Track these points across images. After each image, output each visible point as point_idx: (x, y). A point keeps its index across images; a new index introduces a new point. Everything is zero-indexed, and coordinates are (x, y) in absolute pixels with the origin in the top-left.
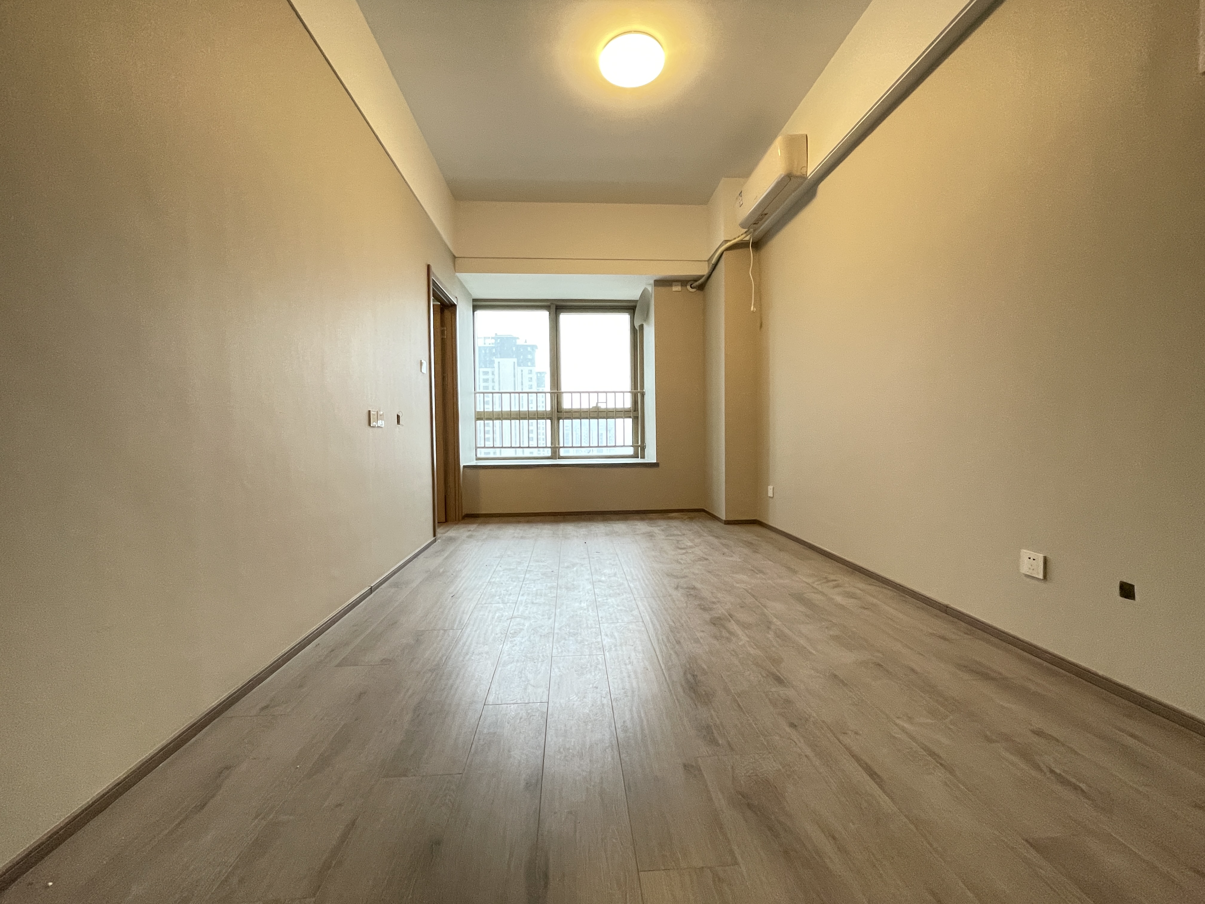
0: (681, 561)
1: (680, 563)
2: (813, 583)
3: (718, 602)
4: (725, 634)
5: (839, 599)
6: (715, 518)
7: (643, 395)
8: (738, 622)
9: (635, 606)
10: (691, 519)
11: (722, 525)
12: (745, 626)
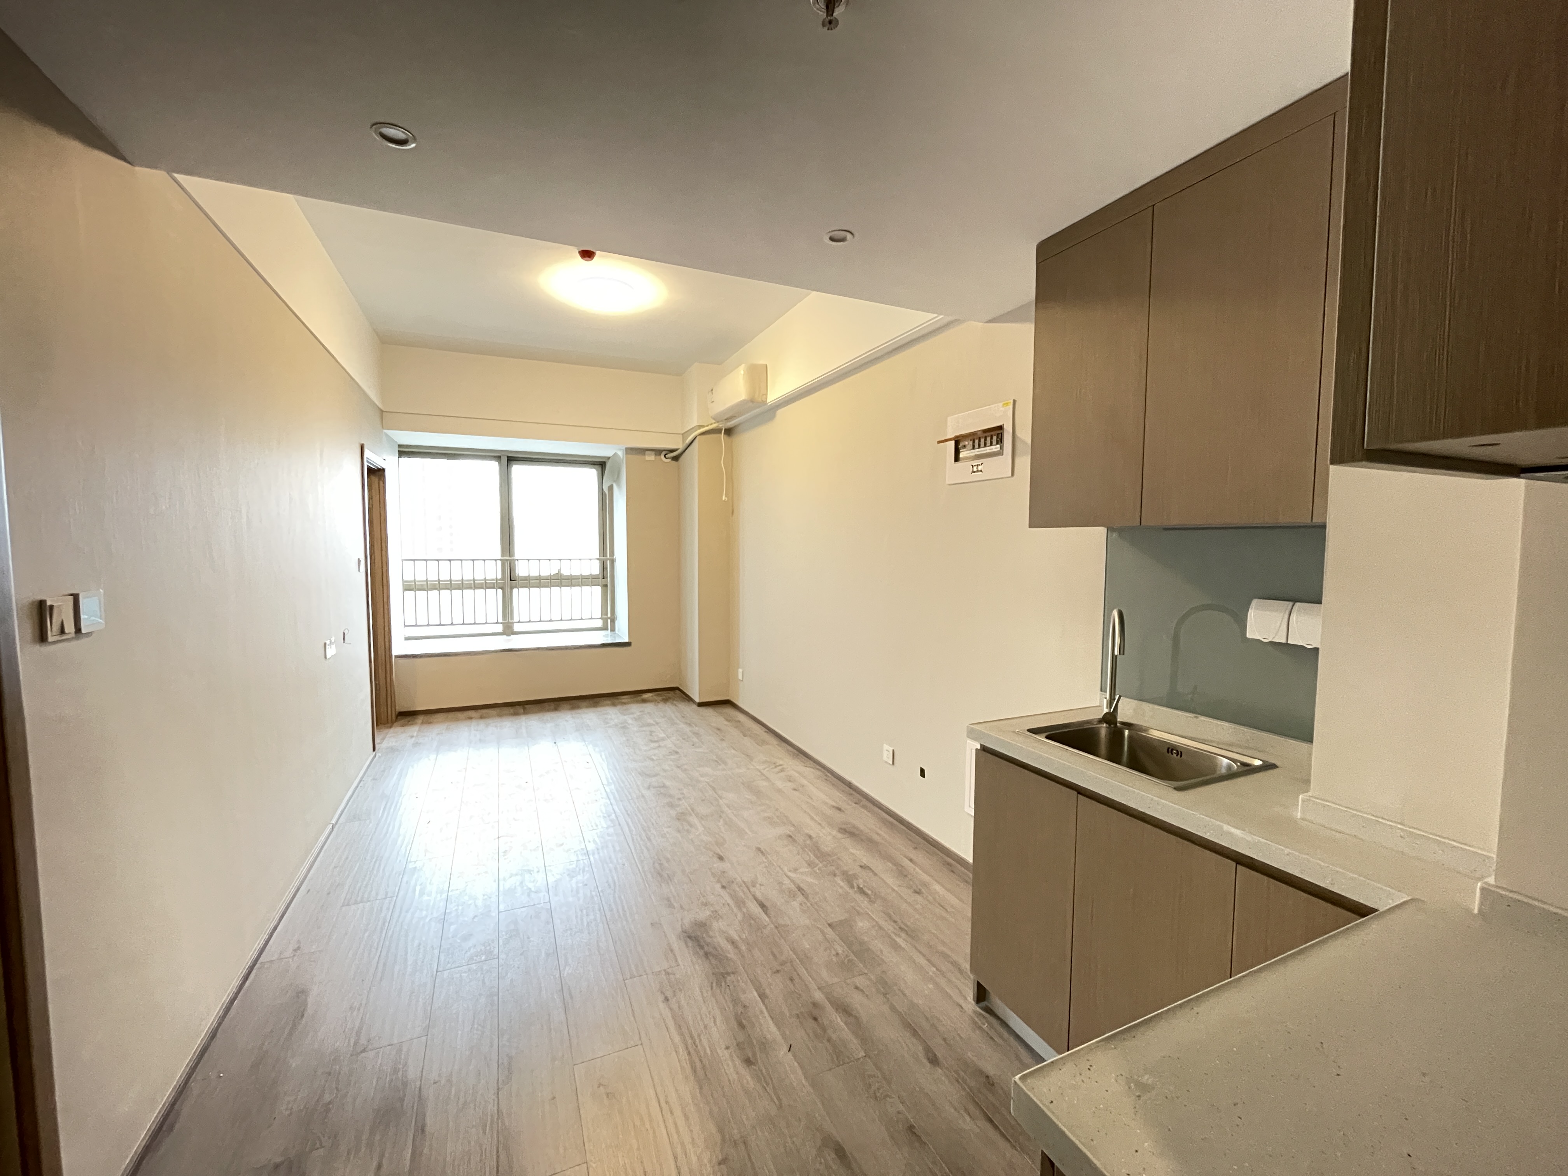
0: (653, 757)
1: (652, 760)
2: (764, 769)
3: (684, 798)
4: (687, 827)
5: (779, 784)
6: (688, 699)
7: (613, 562)
8: (697, 815)
9: (612, 811)
10: (665, 700)
11: (695, 707)
12: (702, 818)
